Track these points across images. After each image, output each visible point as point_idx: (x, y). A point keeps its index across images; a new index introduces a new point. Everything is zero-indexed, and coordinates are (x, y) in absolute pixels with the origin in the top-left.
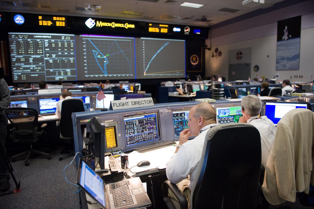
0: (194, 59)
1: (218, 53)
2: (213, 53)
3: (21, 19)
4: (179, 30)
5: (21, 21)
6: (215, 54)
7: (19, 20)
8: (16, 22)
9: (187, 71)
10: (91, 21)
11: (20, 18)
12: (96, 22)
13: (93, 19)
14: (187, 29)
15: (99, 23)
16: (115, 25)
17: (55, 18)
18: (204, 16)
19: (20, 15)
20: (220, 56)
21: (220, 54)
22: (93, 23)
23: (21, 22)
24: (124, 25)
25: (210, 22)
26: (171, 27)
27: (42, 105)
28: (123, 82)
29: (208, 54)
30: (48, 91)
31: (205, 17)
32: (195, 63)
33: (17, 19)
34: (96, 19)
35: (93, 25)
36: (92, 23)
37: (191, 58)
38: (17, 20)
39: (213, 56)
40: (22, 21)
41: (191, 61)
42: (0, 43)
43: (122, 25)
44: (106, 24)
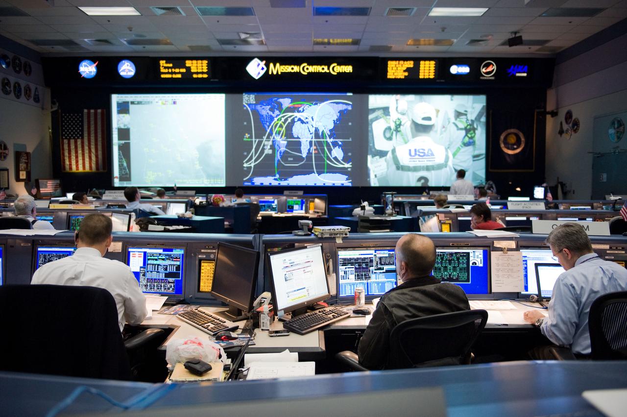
0: (512, 140)
1: (571, 125)
2: (561, 123)
3: (130, 68)
4: (465, 70)
5: (130, 71)
6: (565, 127)
7: (127, 69)
8: (122, 74)
9: (490, 170)
11: (128, 65)
12: (267, 65)
13: (261, 59)
15: (275, 66)
16: (307, 69)
17: (188, 63)
18: (515, 33)
19: (128, 61)
20: (575, 131)
21: (576, 124)
22: (263, 69)
23: (129, 74)
24: (329, 69)
25: (547, 45)
26: (443, 64)
31: (518, 35)
32: (514, 149)
33: (123, 68)
34: (268, 59)
35: (262, 73)
36: (260, 67)
37: (502, 137)
38: (124, 71)
39: (561, 132)
40: (132, 71)
41: (502, 145)
42: (96, 114)
43: (323, 69)
44: (288, 68)
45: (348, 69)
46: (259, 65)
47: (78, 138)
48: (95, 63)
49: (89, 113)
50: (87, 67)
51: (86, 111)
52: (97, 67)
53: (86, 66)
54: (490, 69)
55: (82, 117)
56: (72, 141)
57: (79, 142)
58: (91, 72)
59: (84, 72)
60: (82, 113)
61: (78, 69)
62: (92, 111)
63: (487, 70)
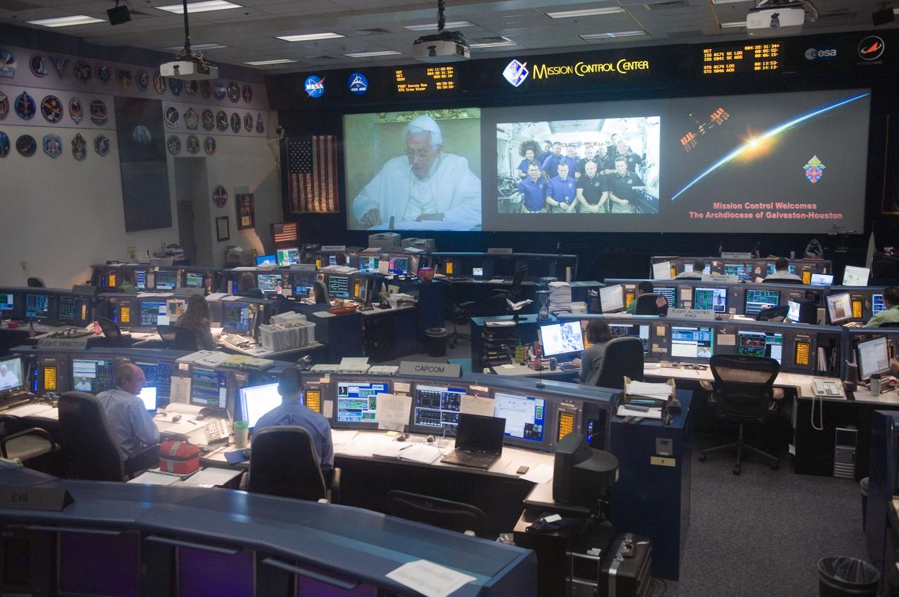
3: (361, 83)
5: (362, 86)
7: (358, 84)
8: (352, 90)
9: (884, 212)
10: (519, 68)
11: (359, 79)
12: (530, 67)
13: (522, 60)
15: (540, 69)
16: (585, 69)
17: (430, 72)
18: (884, 4)
19: (358, 74)
22: (524, 73)
23: (360, 89)
24: (614, 67)
33: (354, 83)
34: (530, 59)
35: (523, 78)
36: (521, 71)
38: (355, 86)
40: (364, 87)
42: (326, 140)
43: (607, 67)
44: (558, 69)
45: (645, 65)
46: (519, 67)
47: (307, 172)
48: (322, 79)
49: (318, 140)
50: (314, 84)
51: (314, 137)
53: (312, 83)
54: (874, 48)
55: (311, 146)
56: (301, 175)
57: (308, 176)
58: (318, 90)
59: (311, 90)
60: (311, 140)
61: (305, 88)
62: (322, 137)
63: (870, 51)
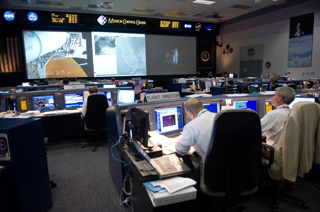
0: (205, 56)
1: (229, 50)
2: (224, 49)
3: (35, 17)
4: (190, 26)
6: (226, 51)
7: (33, 17)
8: (30, 19)
9: (198, 68)
10: (103, 18)
11: (33, 15)
12: (107, 19)
13: (105, 16)
14: (198, 25)
16: (126, 22)
17: (67, 16)
18: (216, 13)
19: (33, 12)
20: (231, 52)
21: (231, 50)
22: (105, 20)
23: (34, 19)
24: (135, 22)
25: (221, 18)
26: (182, 23)
27: (67, 100)
28: (136, 79)
29: (219, 50)
30: (73, 87)
31: (216, 14)
33: (31, 16)
34: (108, 16)
35: (105, 22)
36: (104, 20)
37: (202, 55)
38: (31, 18)
39: (224, 53)
40: (36, 18)
41: (202, 58)
42: (14, 41)
43: (133, 22)
44: (117, 21)
47: (4, 54)
48: (13, 13)
49: (10, 40)
51: (7, 39)
52: (15, 15)
53: (8, 14)
54: (199, 27)
55: (6, 42)
56: (1, 55)
57: (5, 56)
58: (11, 18)
59: (7, 17)
60: (6, 40)
61: (3, 16)
62: (12, 39)
63: (198, 27)
